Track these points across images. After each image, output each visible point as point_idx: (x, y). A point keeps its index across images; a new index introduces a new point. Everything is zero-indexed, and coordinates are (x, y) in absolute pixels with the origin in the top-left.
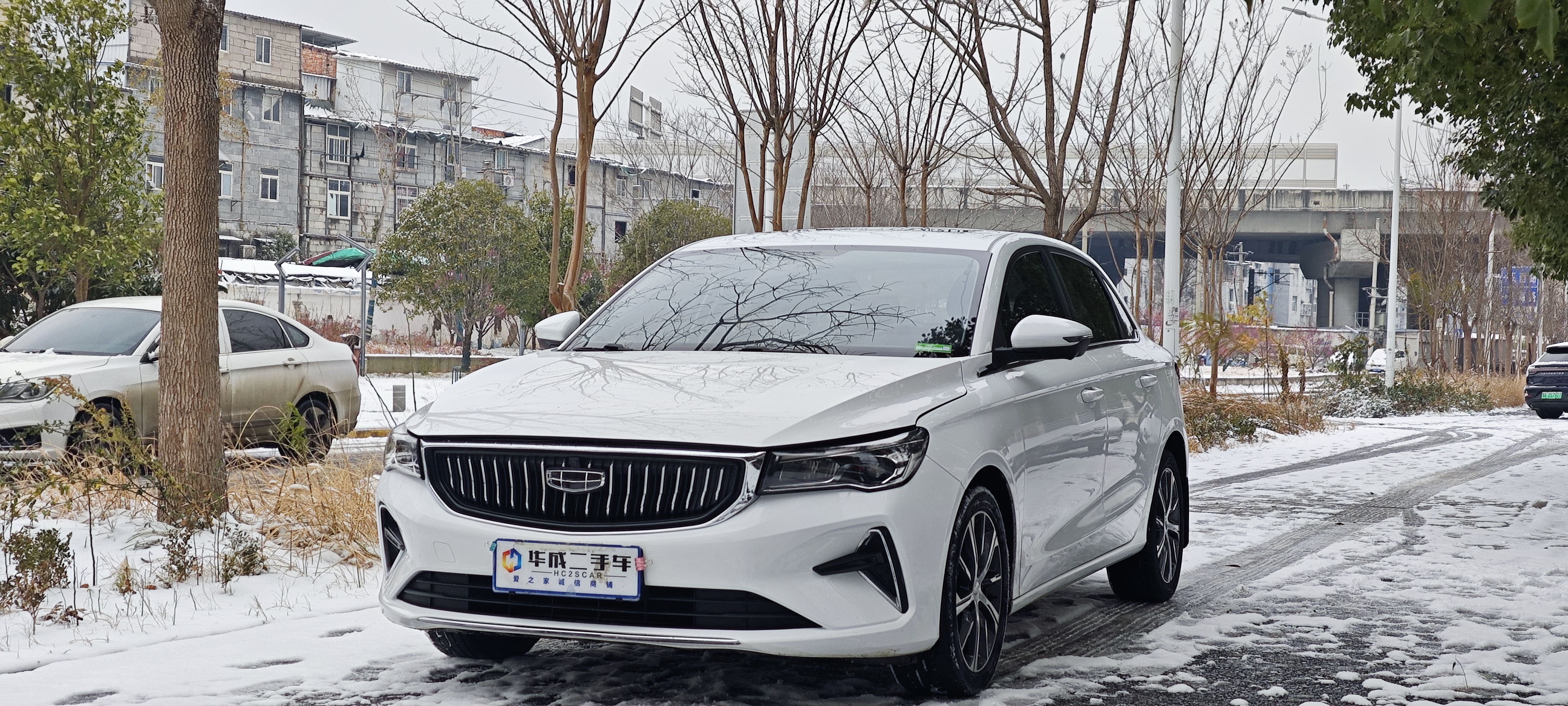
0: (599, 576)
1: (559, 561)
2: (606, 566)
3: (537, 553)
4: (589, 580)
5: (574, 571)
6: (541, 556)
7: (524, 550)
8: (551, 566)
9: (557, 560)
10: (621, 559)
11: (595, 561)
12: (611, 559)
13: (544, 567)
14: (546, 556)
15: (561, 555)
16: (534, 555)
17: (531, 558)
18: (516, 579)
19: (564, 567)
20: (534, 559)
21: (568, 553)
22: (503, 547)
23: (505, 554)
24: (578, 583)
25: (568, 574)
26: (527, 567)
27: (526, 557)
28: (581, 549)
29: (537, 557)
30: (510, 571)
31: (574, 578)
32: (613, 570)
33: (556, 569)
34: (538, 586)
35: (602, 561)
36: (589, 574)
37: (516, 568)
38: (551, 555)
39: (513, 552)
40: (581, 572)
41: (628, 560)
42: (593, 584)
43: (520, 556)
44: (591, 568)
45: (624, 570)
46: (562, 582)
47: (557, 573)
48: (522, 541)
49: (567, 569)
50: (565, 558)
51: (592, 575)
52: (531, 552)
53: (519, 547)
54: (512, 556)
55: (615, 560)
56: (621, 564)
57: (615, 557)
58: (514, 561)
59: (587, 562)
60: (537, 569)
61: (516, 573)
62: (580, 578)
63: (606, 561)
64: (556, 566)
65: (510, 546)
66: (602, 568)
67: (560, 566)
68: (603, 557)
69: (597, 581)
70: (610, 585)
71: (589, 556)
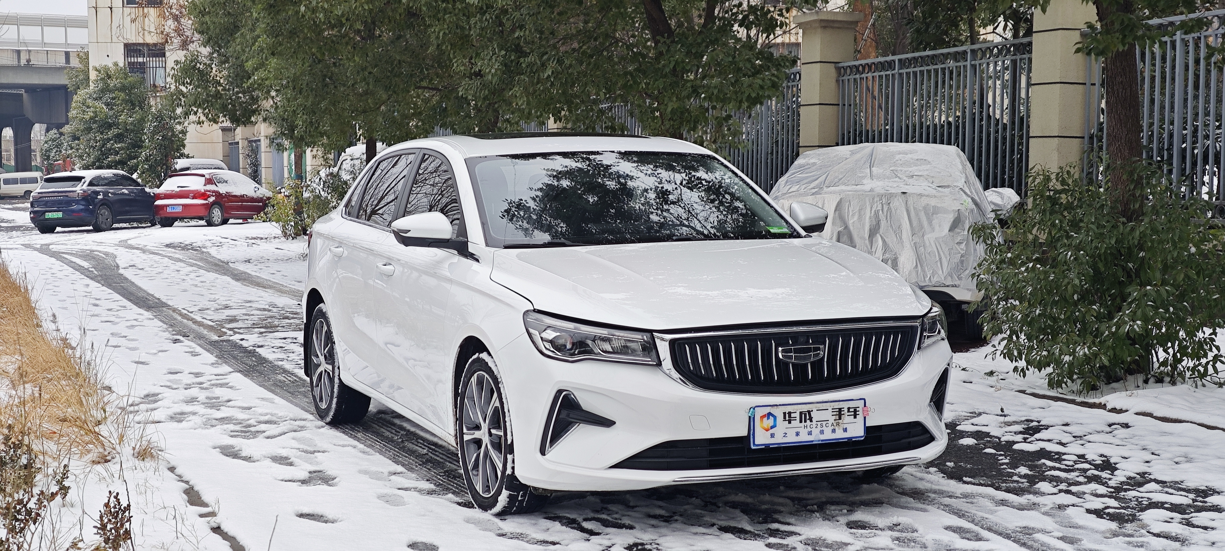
0: (838, 424)
1: (808, 417)
2: (842, 416)
3: (790, 413)
4: (830, 428)
5: (819, 423)
6: (793, 415)
7: (778, 412)
8: (801, 422)
9: (806, 416)
10: (852, 410)
11: (835, 413)
12: (846, 410)
13: (796, 423)
14: (797, 415)
15: (809, 412)
16: (787, 415)
17: (785, 417)
18: (772, 436)
19: (811, 421)
20: (787, 418)
21: (815, 410)
22: (760, 412)
23: (762, 417)
24: (822, 432)
25: (814, 426)
26: (782, 425)
27: (780, 417)
28: (824, 406)
29: (790, 416)
30: (767, 430)
31: (819, 429)
32: (847, 418)
33: (805, 424)
34: (792, 439)
35: (840, 413)
36: (830, 424)
37: (772, 427)
38: (801, 413)
39: (770, 414)
40: (824, 423)
41: (858, 409)
42: (834, 431)
43: (775, 417)
44: (832, 419)
45: (855, 417)
46: (810, 433)
47: (806, 427)
48: (776, 405)
49: (814, 423)
50: (812, 414)
51: (832, 425)
52: (785, 413)
53: (774, 411)
54: (768, 418)
55: (849, 411)
56: (853, 413)
57: (849, 409)
58: (771, 422)
59: (829, 416)
60: (790, 425)
61: (772, 431)
62: (824, 428)
63: (842, 413)
64: (805, 422)
65: (767, 410)
66: (840, 419)
67: (808, 421)
68: (840, 410)
69: (837, 428)
70: (845, 430)
71: (830, 410)
